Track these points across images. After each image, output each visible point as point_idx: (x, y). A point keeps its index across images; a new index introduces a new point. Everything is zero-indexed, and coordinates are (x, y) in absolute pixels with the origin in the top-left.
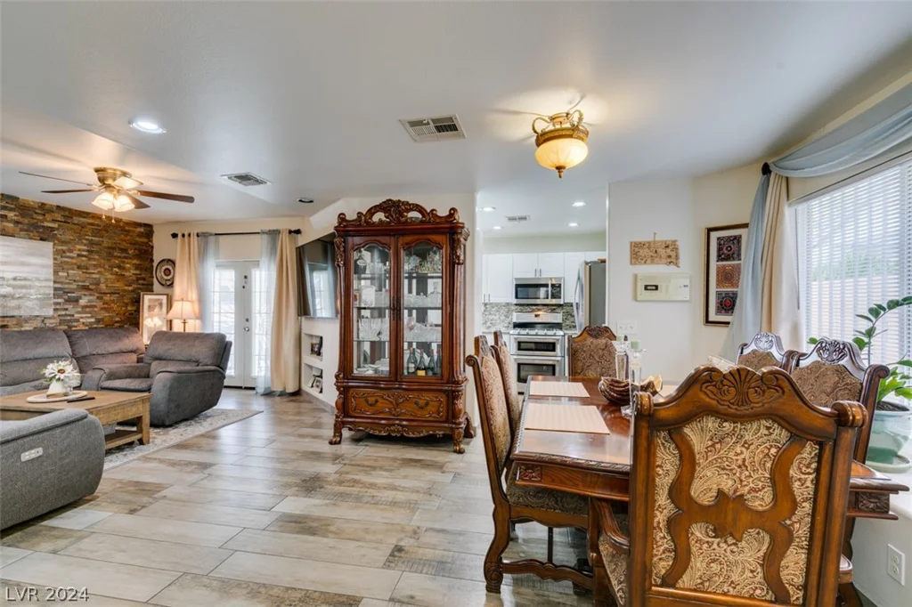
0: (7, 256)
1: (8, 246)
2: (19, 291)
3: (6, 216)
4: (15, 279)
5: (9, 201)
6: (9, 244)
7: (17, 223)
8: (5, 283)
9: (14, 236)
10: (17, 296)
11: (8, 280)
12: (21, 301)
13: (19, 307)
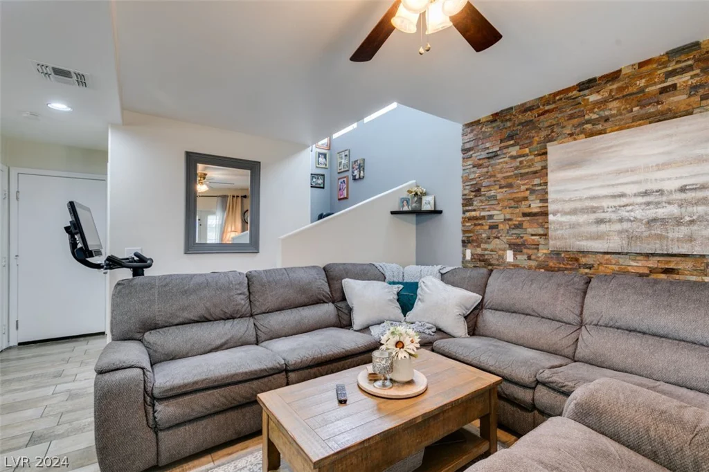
0: (669, 153)
1: (670, 136)
2: (690, 209)
3: (674, 86)
4: (683, 189)
5: (683, 57)
6: (668, 132)
7: (695, 88)
8: (664, 198)
9: (691, 113)
10: (687, 219)
11: (671, 192)
12: (695, 228)
13: (691, 239)
